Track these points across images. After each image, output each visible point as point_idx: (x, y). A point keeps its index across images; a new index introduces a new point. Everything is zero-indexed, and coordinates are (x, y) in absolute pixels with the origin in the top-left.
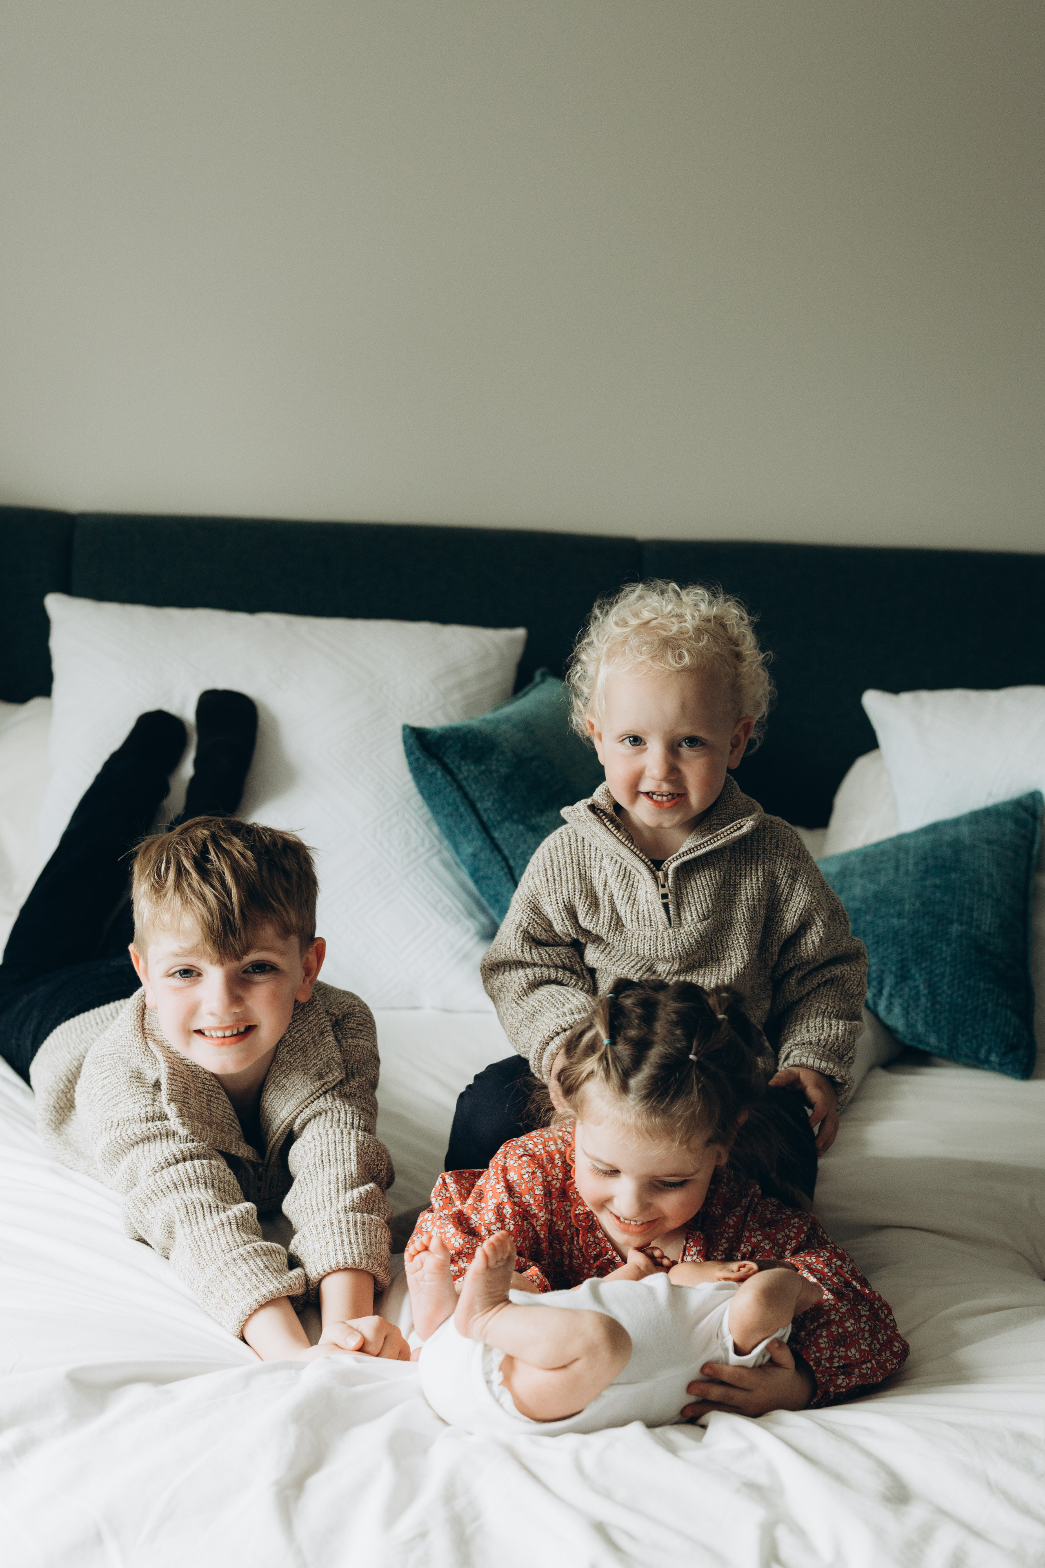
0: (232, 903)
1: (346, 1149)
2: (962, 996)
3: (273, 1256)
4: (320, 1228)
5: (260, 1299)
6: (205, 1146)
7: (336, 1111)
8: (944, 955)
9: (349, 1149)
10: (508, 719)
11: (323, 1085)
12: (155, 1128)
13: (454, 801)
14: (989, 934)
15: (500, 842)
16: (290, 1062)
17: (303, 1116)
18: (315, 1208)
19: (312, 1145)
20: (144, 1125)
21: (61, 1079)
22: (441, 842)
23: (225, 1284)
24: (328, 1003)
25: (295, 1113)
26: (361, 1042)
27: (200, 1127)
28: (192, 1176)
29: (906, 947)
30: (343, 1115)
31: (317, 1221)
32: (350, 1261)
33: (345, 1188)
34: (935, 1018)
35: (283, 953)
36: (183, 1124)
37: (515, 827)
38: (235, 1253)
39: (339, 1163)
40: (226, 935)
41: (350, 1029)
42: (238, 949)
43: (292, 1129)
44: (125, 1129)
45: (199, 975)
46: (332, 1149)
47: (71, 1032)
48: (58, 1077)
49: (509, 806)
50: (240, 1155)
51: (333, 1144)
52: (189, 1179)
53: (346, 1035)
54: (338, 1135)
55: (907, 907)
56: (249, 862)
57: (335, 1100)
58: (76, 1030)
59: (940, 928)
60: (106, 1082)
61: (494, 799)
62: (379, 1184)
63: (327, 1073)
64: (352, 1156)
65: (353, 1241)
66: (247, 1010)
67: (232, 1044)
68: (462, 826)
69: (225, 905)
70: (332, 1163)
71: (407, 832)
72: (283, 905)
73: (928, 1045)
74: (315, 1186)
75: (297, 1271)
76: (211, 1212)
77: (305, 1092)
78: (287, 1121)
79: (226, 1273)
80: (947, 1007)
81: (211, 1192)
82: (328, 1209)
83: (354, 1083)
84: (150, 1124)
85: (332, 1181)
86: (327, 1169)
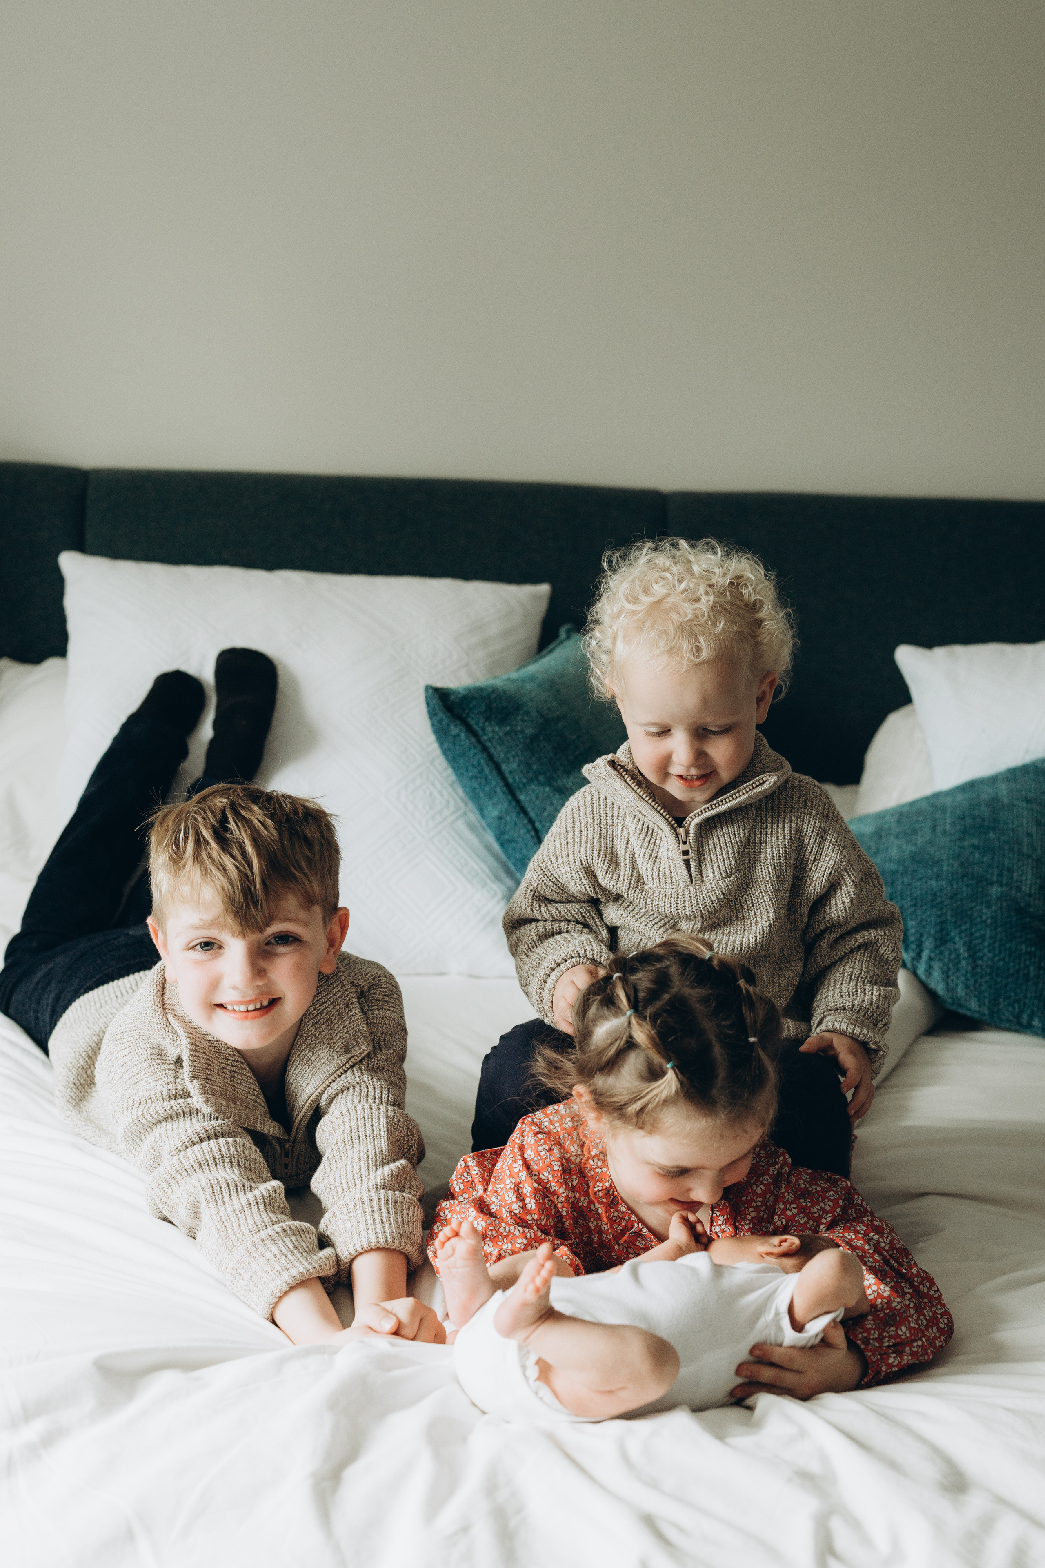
0: (253, 874)
1: (376, 1125)
2: (1003, 959)
3: (303, 1236)
4: (351, 1207)
5: (290, 1281)
6: (230, 1123)
7: (364, 1086)
8: (984, 918)
9: (379, 1124)
10: (532, 678)
11: (350, 1059)
12: (178, 1106)
13: (479, 764)
14: (1030, 895)
15: (526, 805)
16: (315, 1035)
18: (345, 1186)
19: (340, 1121)
20: (166, 1103)
21: (81, 1054)
22: (466, 804)
23: (254, 1265)
24: (352, 975)
25: (322, 1088)
26: (388, 1014)
27: (224, 1104)
28: (217, 1155)
29: (945, 910)
30: (371, 1089)
31: (348, 1199)
32: (382, 1240)
33: (376, 1166)
34: (976, 982)
35: (306, 924)
36: (207, 1102)
37: (541, 789)
38: (263, 1234)
39: (368, 1139)
40: (248, 906)
41: (376, 1000)
42: (260, 920)
43: (319, 1104)
44: (146, 1107)
45: (221, 947)
46: (361, 1125)
47: (91, 1006)
48: (78, 1053)
49: (534, 767)
50: (266, 1132)
51: (363, 1120)
52: (214, 1158)
53: (372, 1006)
54: (367, 1111)
55: (945, 868)
56: (269, 830)
57: (362, 1074)
58: (95, 1003)
59: (979, 889)
60: (126, 1059)
61: (520, 761)
62: (410, 1160)
63: (354, 1046)
64: (382, 1132)
65: (385, 1220)
66: (270, 982)
67: (255, 1018)
68: (487, 788)
69: (246, 875)
70: (361, 1140)
71: (431, 794)
72: (305, 875)
73: (969, 1009)
74: (344, 1163)
75: (327, 1252)
76: (237, 1191)
77: (332, 1066)
78: (314, 1096)
79: (254, 1254)
80: (988, 971)
81: (237, 1171)
82: (358, 1187)
83: (382, 1057)
84: (172, 1102)
85: (362, 1158)
86: (356, 1146)
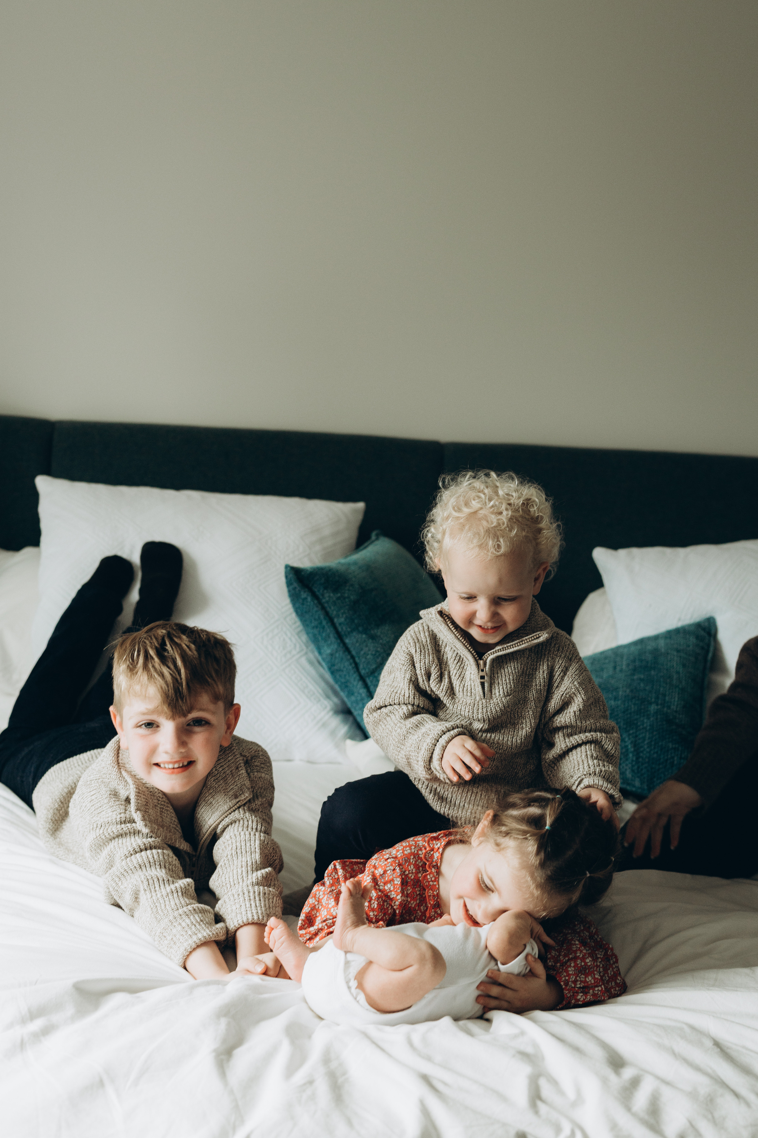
0: (181, 679)
1: (253, 845)
2: (657, 752)
3: (206, 914)
4: (236, 896)
5: (198, 941)
6: (159, 841)
7: (246, 820)
8: (645, 725)
9: (255, 845)
10: (355, 563)
11: (238, 802)
12: (127, 828)
13: (319, 618)
14: (676, 712)
15: (349, 646)
16: (215, 787)
17: (224, 823)
18: (232, 884)
19: (230, 842)
20: (119, 826)
21: (56, 800)
22: (307, 647)
23: (174, 931)
24: (241, 749)
25: (218, 821)
26: (263, 775)
27: (156, 828)
28: (152, 860)
29: (619, 720)
30: (250, 822)
31: (234, 891)
32: (256, 918)
33: (252, 871)
34: (638, 767)
35: (213, 713)
36: (146, 825)
37: (360, 635)
38: (181, 911)
39: (248, 854)
40: (177, 700)
41: (256, 766)
42: (184, 709)
43: (216, 832)
44: (106, 828)
45: (158, 726)
46: (243, 844)
47: (61, 771)
48: (54, 800)
49: (356, 621)
50: (181, 848)
51: (244, 842)
52: (150, 862)
53: (253, 770)
54: (247, 836)
55: (620, 693)
56: (192, 651)
57: (245, 813)
58: (64, 770)
59: (643, 707)
60: (93, 797)
61: (346, 617)
62: (274, 869)
63: (240, 795)
64: (257, 850)
65: (258, 905)
66: (189, 750)
67: (179, 773)
68: (324, 635)
69: (177, 679)
70: (243, 854)
71: (284, 640)
72: (214, 680)
73: (634, 786)
74: (232, 869)
75: (221, 925)
76: (164, 883)
77: (226, 807)
78: (213, 826)
79: (174, 924)
80: (647, 760)
81: (164, 871)
82: (241, 884)
83: (258, 802)
84: (123, 826)
85: (243, 866)
86: (240, 857)
